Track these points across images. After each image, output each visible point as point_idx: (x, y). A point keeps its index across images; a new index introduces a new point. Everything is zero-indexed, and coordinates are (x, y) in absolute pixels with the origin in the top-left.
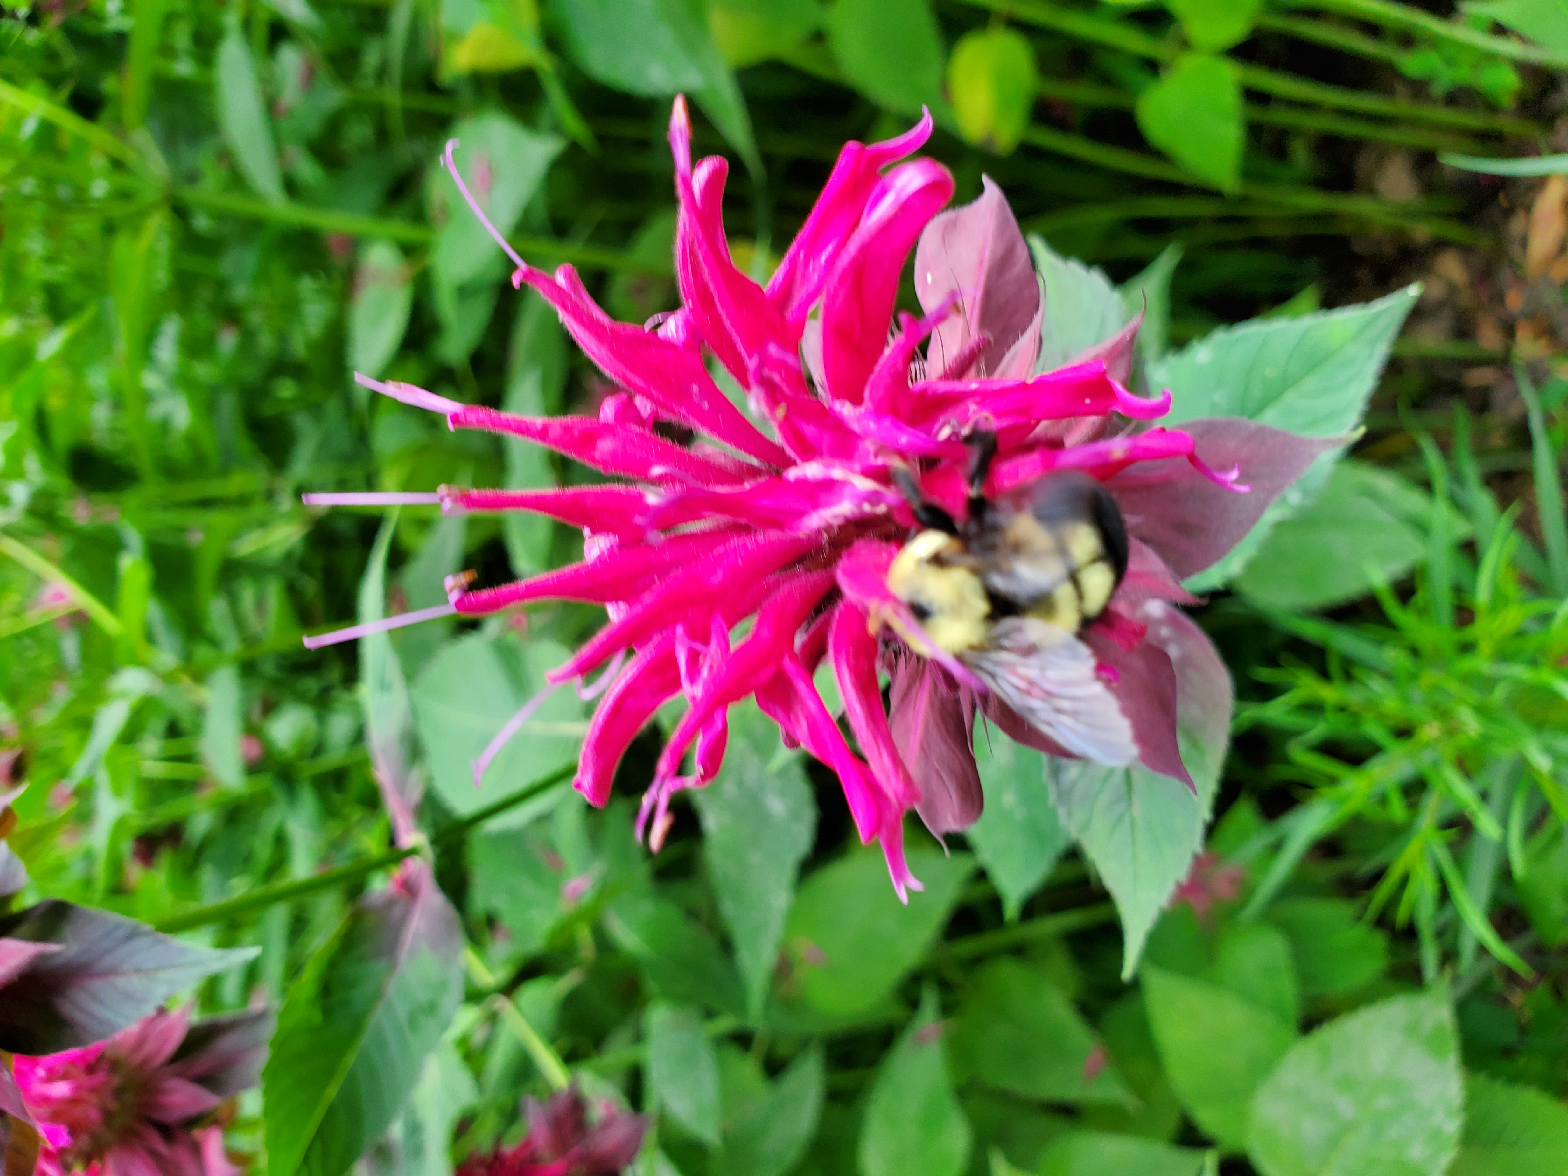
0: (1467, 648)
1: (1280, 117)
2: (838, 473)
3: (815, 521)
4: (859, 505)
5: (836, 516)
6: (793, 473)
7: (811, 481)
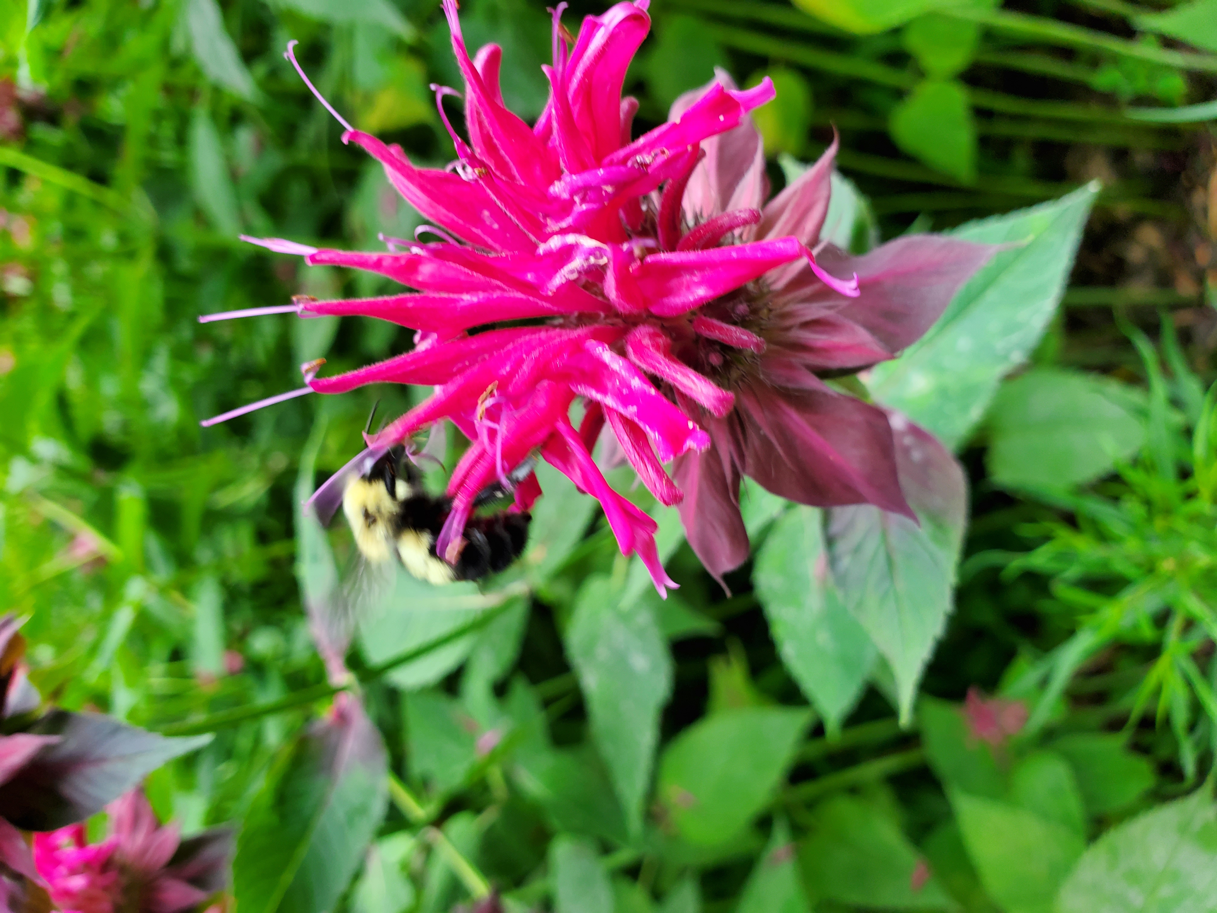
0: (1190, 496)
1: (1003, 129)
2: (571, 239)
3: (558, 280)
4: (587, 259)
5: (572, 272)
6: (542, 248)
7: (555, 250)
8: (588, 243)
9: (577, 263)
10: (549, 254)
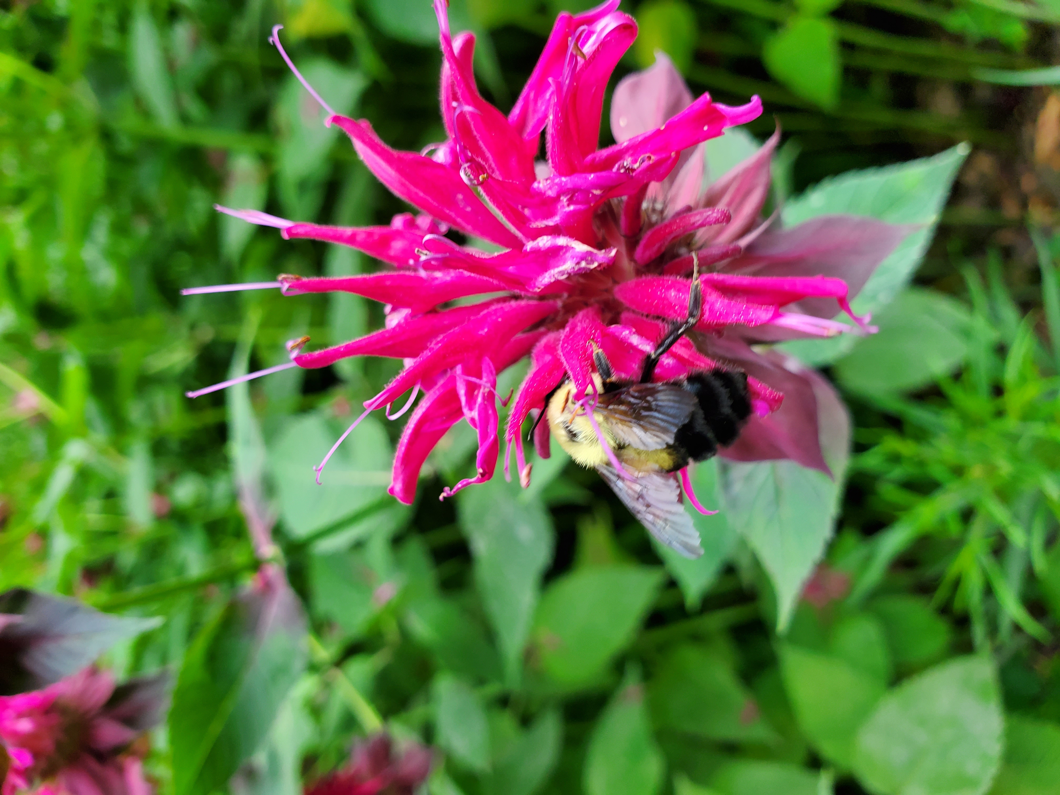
0: (1000, 414)
1: (862, 61)
2: (562, 241)
3: (546, 278)
4: (578, 263)
5: (562, 273)
6: (529, 246)
7: (542, 249)
8: (580, 247)
9: (568, 266)
10: (536, 252)
